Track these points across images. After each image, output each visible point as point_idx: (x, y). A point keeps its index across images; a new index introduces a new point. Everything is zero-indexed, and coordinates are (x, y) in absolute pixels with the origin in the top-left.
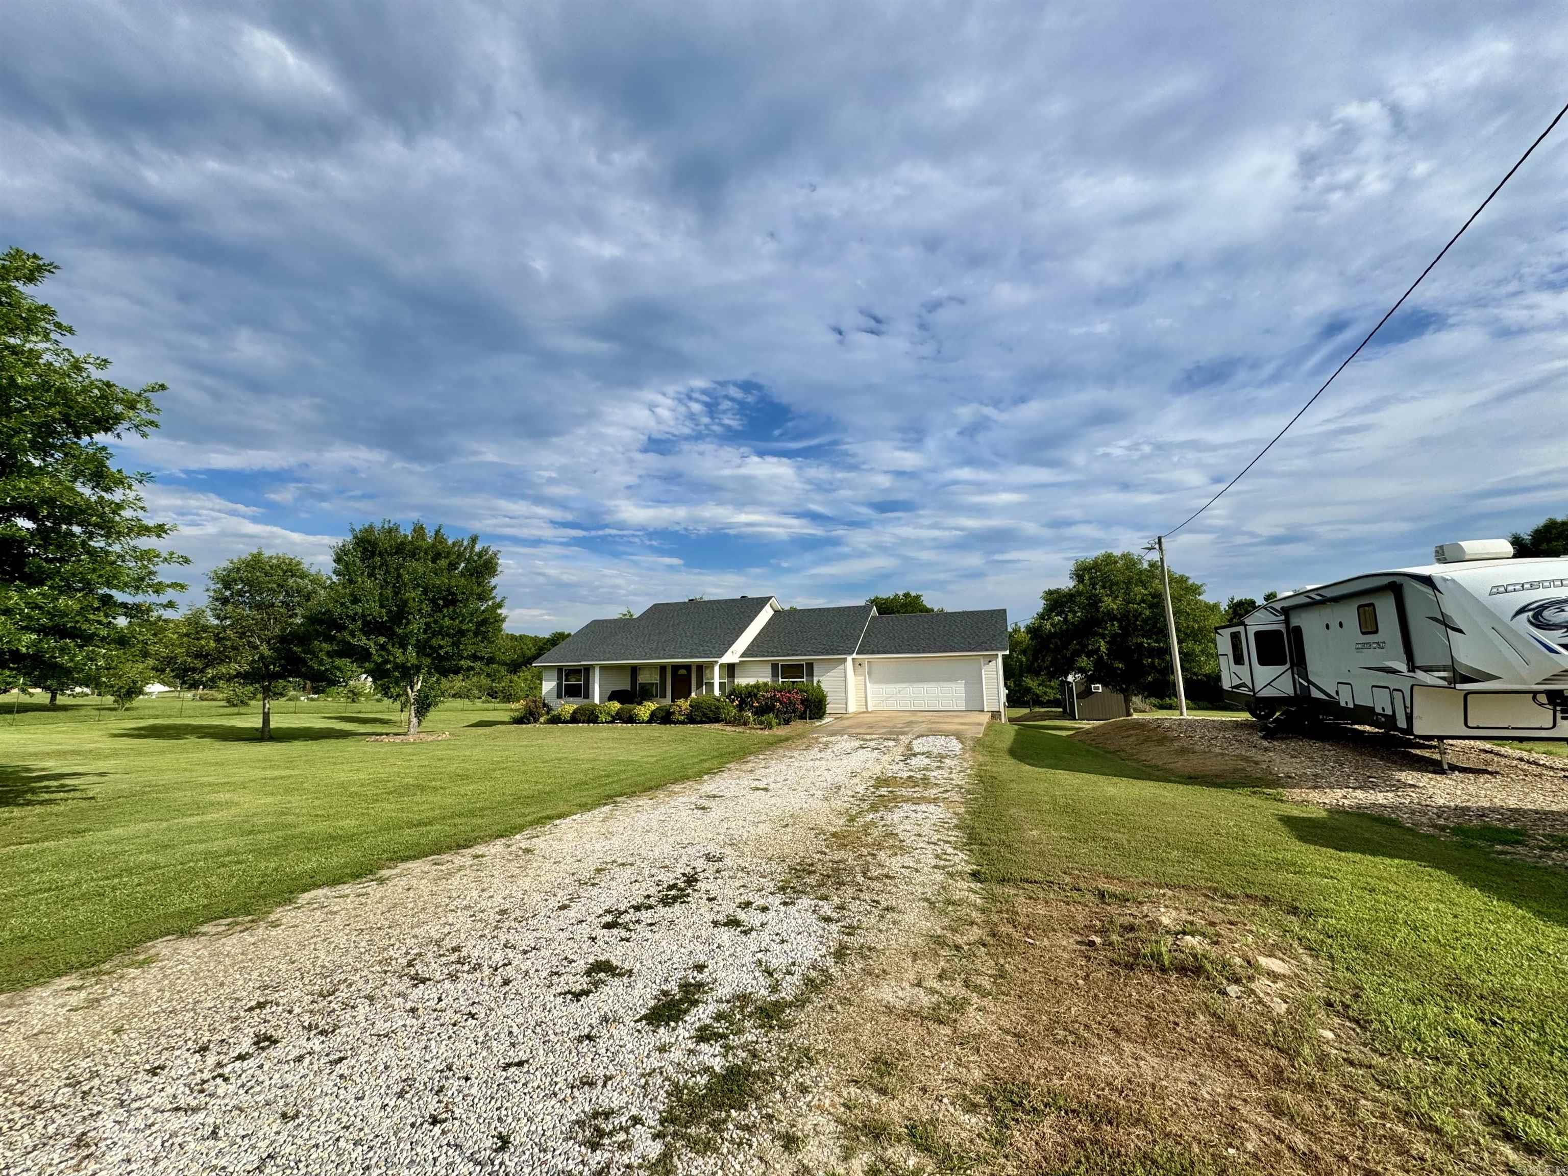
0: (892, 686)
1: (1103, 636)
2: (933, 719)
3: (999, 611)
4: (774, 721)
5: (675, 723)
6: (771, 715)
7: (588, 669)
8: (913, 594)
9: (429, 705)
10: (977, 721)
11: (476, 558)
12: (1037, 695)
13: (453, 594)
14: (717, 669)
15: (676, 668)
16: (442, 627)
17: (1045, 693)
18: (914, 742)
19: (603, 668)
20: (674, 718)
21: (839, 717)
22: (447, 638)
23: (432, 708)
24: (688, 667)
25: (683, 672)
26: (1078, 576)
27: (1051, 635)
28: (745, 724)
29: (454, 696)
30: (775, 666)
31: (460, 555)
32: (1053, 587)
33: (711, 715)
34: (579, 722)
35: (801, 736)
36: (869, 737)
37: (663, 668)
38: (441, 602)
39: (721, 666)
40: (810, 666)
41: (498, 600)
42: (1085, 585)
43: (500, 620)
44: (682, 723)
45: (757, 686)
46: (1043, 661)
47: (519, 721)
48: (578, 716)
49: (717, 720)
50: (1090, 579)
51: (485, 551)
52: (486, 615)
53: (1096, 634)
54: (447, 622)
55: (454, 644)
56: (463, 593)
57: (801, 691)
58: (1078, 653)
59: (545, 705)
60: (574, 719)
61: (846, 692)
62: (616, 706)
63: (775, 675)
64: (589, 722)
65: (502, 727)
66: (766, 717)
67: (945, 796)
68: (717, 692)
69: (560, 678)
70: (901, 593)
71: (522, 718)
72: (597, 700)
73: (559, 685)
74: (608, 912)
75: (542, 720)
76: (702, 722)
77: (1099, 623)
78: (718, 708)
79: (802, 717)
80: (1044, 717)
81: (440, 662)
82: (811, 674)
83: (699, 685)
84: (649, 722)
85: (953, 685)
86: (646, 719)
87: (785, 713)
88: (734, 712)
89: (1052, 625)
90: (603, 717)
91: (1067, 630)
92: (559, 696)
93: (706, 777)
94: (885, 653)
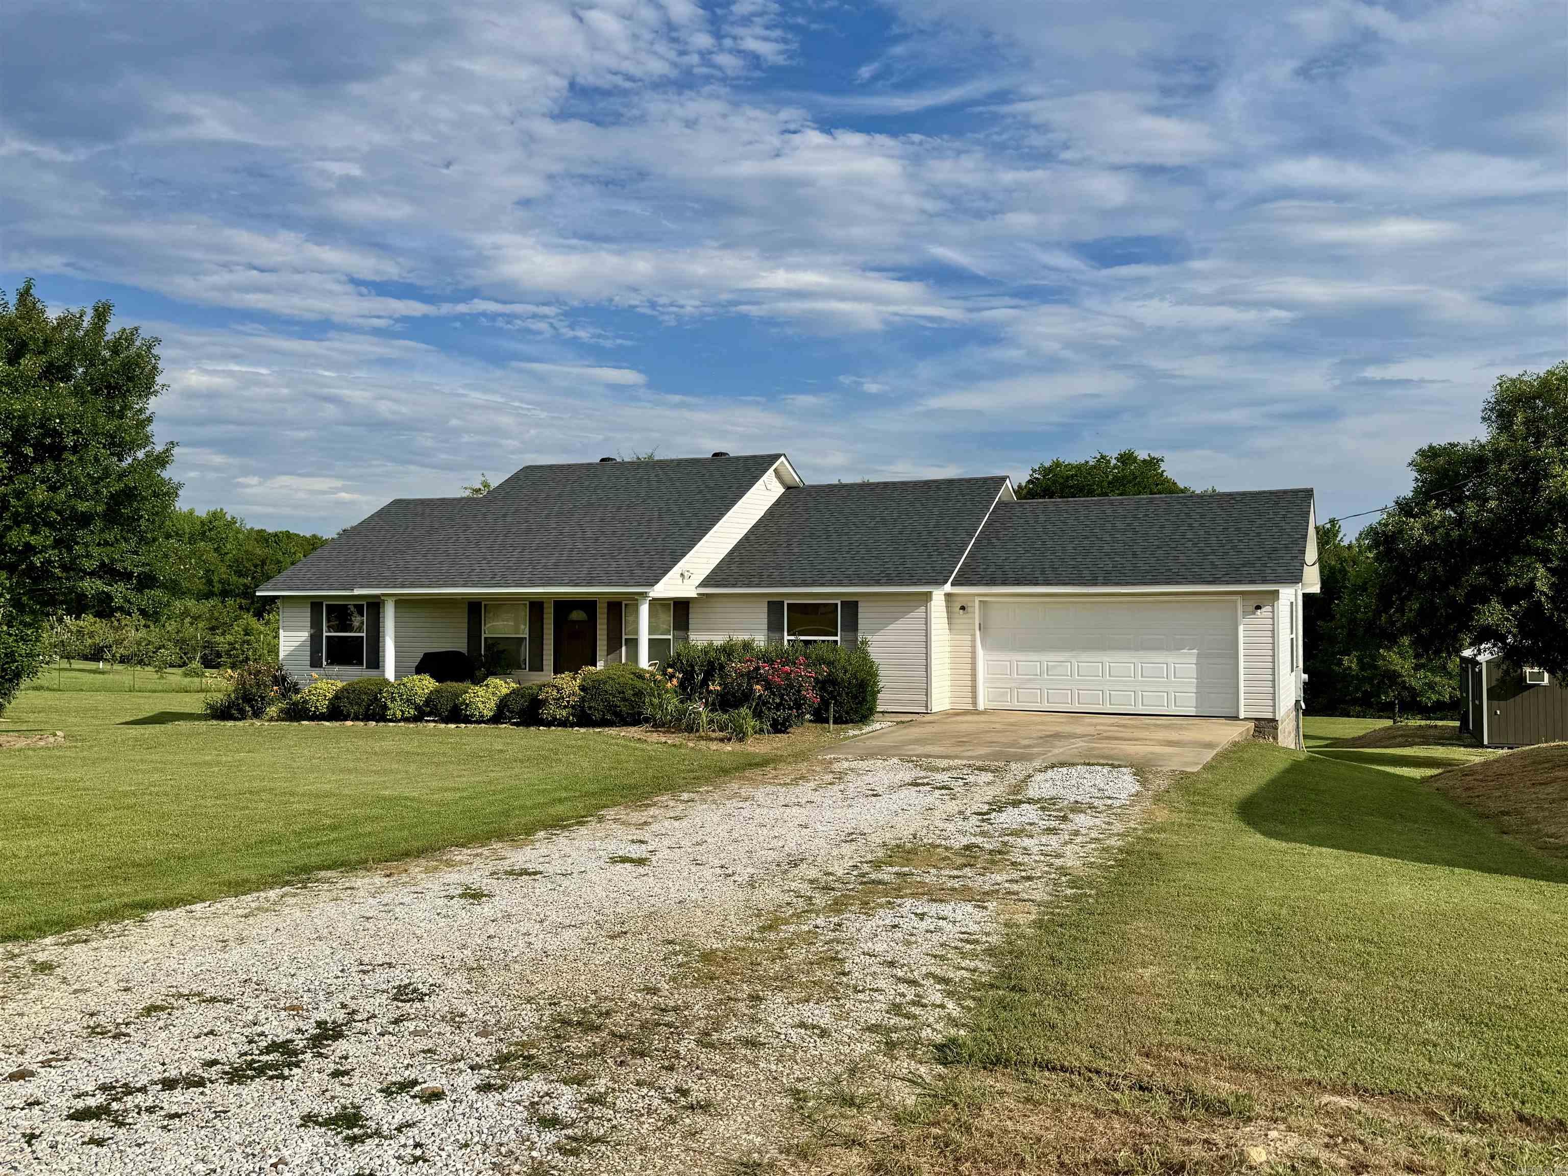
0: (1034, 656)
1: (1544, 557)
2: (1114, 731)
3: (1295, 492)
4: (751, 723)
5: (549, 724)
6: (744, 711)
7: (375, 606)
8: (1142, 455)
9: (18, 675)
10: (1208, 738)
11: (106, 354)
12: (1411, 689)
13: (55, 434)
14: (644, 610)
15: (563, 606)
16: (30, 507)
17: (1431, 686)
18: (1039, 777)
19: (402, 603)
20: (545, 713)
21: (905, 719)
22: (45, 531)
23: (25, 682)
24: (588, 605)
25: (577, 615)
26: (1501, 414)
27: (1423, 553)
28: (690, 729)
29: (124, 660)
30: (775, 607)
31: (73, 346)
32: (1440, 441)
33: (624, 709)
34: (346, 719)
35: (800, 756)
36: (943, 763)
37: (536, 606)
38: (29, 451)
39: (656, 604)
40: (851, 607)
41: (159, 448)
42: (1513, 437)
43: (169, 493)
44: (563, 723)
45: (728, 650)
46: (1401, 610)
47: (222, 713)
48: (344, 705)
49: (634, 719)
50: (1527, 422)
51: (128, 337)
52: (130, 481)
53: (1528, 551)
54: (40, 494)
55: (58, 543)
56: (76, 432)
57: (821, 660)
58: (1480, 595)
59: (280, 680)
60: (335, 713)
61: (927, 667)
62: (426, 684)
63: (774, 626)
64: (367, 718)
65: (183, 725)
66: (734, 713)
67: (1015, 887)
68: (644, 662)
69: (316, 625)
70: (1113, 455)
71: (231, 705)
72: (390, 673)
73: (315, 639)
74: (104, 1088)
75: (272, 710)
76: (604, 723)
77: (1540, 524)
78: (639, 694)
79: (820, 718)
80: (1410, 738)
81: (35, 580)
82: (852, 625)
83: (614, 645)
84: (497, 719)
85: (1171, 658)
86: (488, 714)
87: (778, 707)
88: (673, 703)
89: (1426, 528)
90: (395, 708)
91: (1462, 541)
92: (315, 663)
93: (541, 834)
94: (1018, 583)
